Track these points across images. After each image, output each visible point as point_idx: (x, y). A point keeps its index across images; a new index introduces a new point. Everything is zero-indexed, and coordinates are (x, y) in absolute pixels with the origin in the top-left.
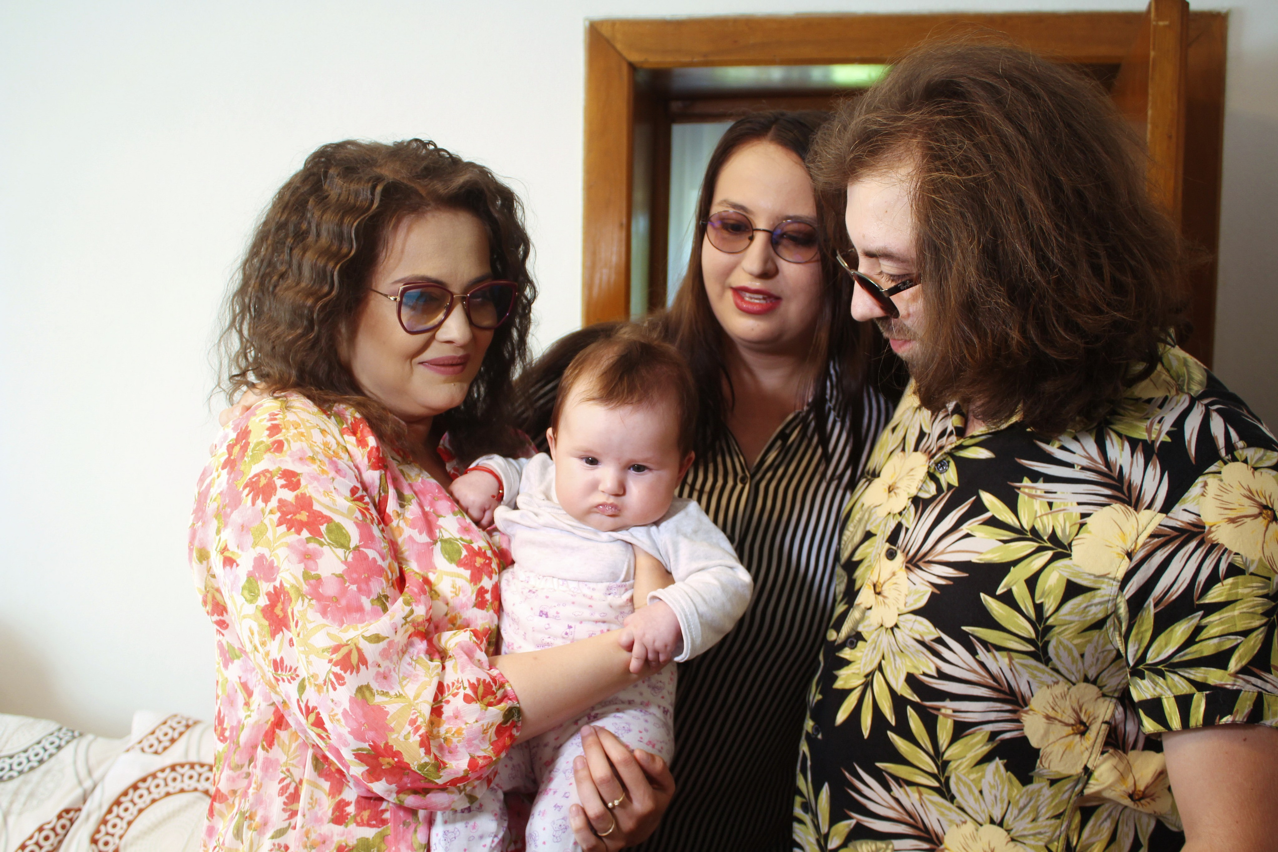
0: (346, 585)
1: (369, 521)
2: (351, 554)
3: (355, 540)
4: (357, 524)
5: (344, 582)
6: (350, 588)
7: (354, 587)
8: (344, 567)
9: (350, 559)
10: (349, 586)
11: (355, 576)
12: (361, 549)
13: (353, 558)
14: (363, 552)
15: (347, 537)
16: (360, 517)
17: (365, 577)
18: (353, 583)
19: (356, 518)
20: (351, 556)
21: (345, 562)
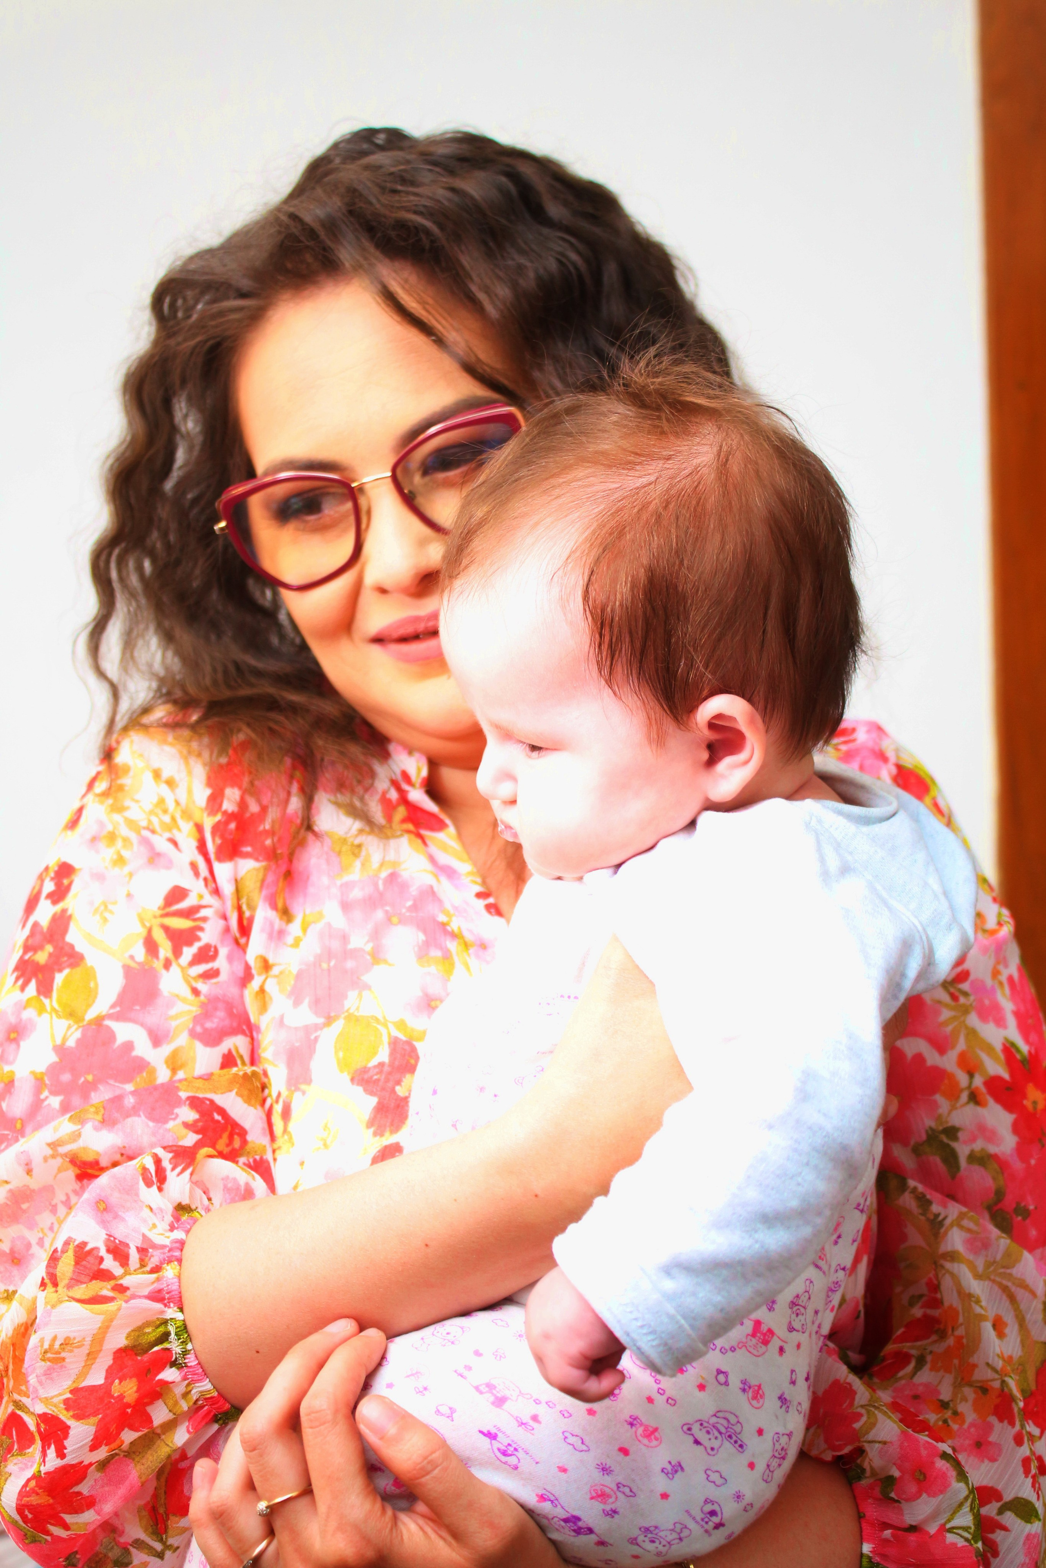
0: (42, 1097)
1: (158, 965)
2: (80, 1030)
3: (102, 1005)
4: (128, 971)
5: (38, 1091)
6: (46, 1103)
7: (55, 1102)
8: (53, 1058)
9: (71, 1043)
10: (47, 1098)
11: (66, 1077)
12: (107, 1022)
13: (79, 1042)
14: (108, 1027)
15: (91, 995)
16: (140, 953)
17: (86, 1081)
18: (54, 1093)
19: (132, 957)
20: (78, 1034)
21: (60, 1049)
